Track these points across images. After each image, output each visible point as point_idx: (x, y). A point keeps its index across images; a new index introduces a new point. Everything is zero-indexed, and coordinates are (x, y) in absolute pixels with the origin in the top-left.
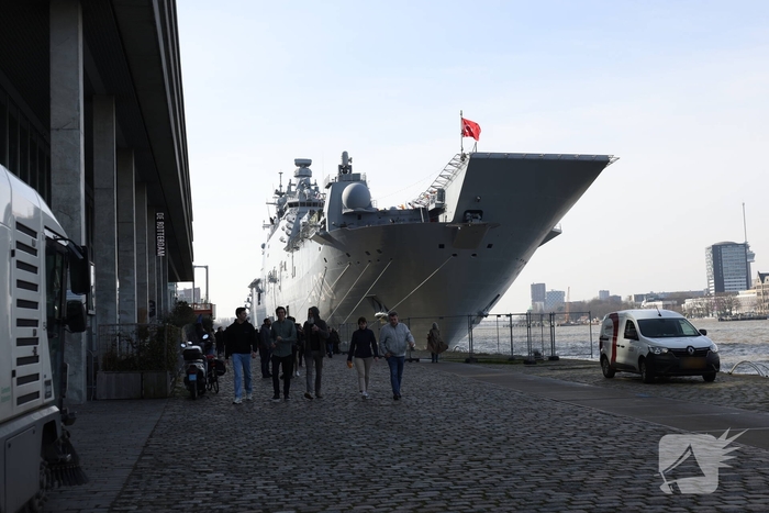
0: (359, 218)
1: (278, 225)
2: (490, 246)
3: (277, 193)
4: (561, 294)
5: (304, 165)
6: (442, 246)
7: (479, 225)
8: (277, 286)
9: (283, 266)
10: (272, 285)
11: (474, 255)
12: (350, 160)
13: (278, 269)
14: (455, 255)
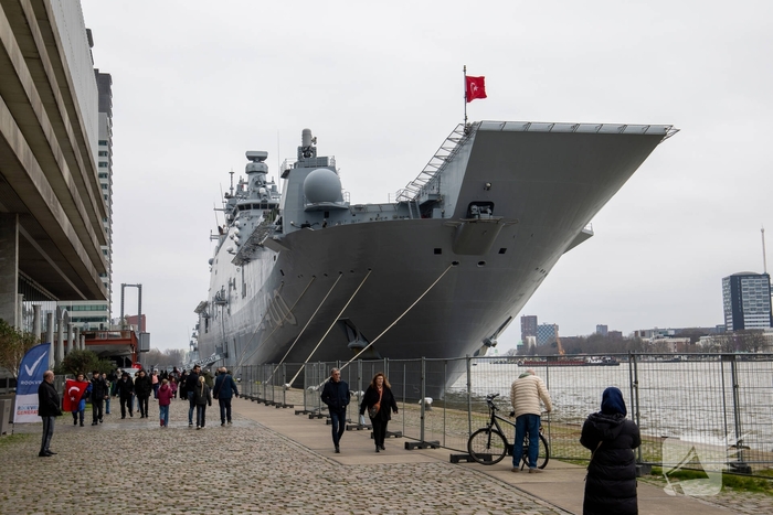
0: (327, 215)
1: (227, 234)
2: (502, 251)
3: (227, 196)
4: (554, 328)
5: (257, 158)
6: (438, 251)
7: (489, 222)
8: (226, 310)
9: (232, 285)
10: (220, 308)
11: (481, 263)
12: (314, 141)
13: (226, 288)
14: (455, 263)
